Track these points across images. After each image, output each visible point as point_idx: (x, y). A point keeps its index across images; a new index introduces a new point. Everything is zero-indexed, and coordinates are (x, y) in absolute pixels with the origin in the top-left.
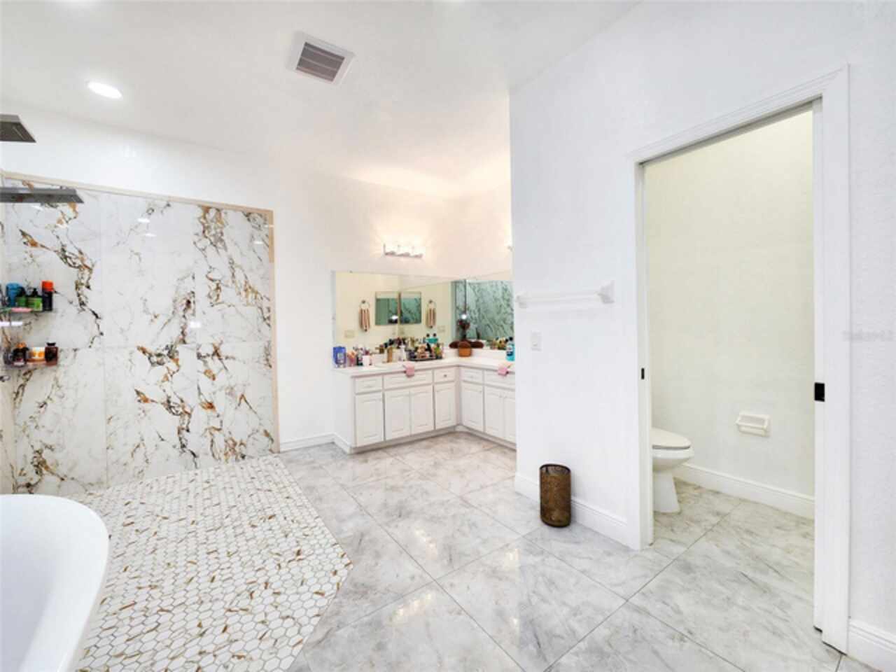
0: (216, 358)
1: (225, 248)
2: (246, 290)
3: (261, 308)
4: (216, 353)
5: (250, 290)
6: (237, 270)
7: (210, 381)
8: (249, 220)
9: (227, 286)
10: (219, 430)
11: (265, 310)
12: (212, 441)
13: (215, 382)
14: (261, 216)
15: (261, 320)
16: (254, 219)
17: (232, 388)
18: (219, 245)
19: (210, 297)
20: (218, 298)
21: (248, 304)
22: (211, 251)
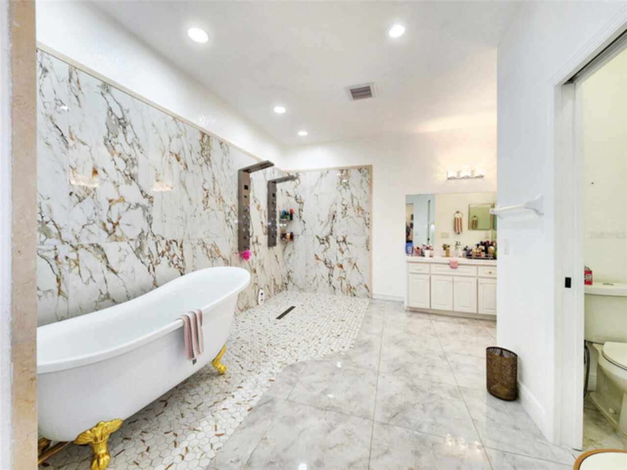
0: (344, 243)
1: (349, 188)
2: (358, 209)
3: (365, 219)
4: (344, 241)
5: (360, 209)
6: (355, 199)
7: (341, 254)
8: (360, 172)
9: (349, 208)
10: (344, 279)
11: (367, 219)
12: (341, 283)
13: (344, 255)
14: (366, 169)
15: (365, 225)
16: (363, 171)
17: (350, 259)
18: (347, 187)
19: (342, 213)
20: (345, 213)
21: (359, 216)
22: (343, 190)
